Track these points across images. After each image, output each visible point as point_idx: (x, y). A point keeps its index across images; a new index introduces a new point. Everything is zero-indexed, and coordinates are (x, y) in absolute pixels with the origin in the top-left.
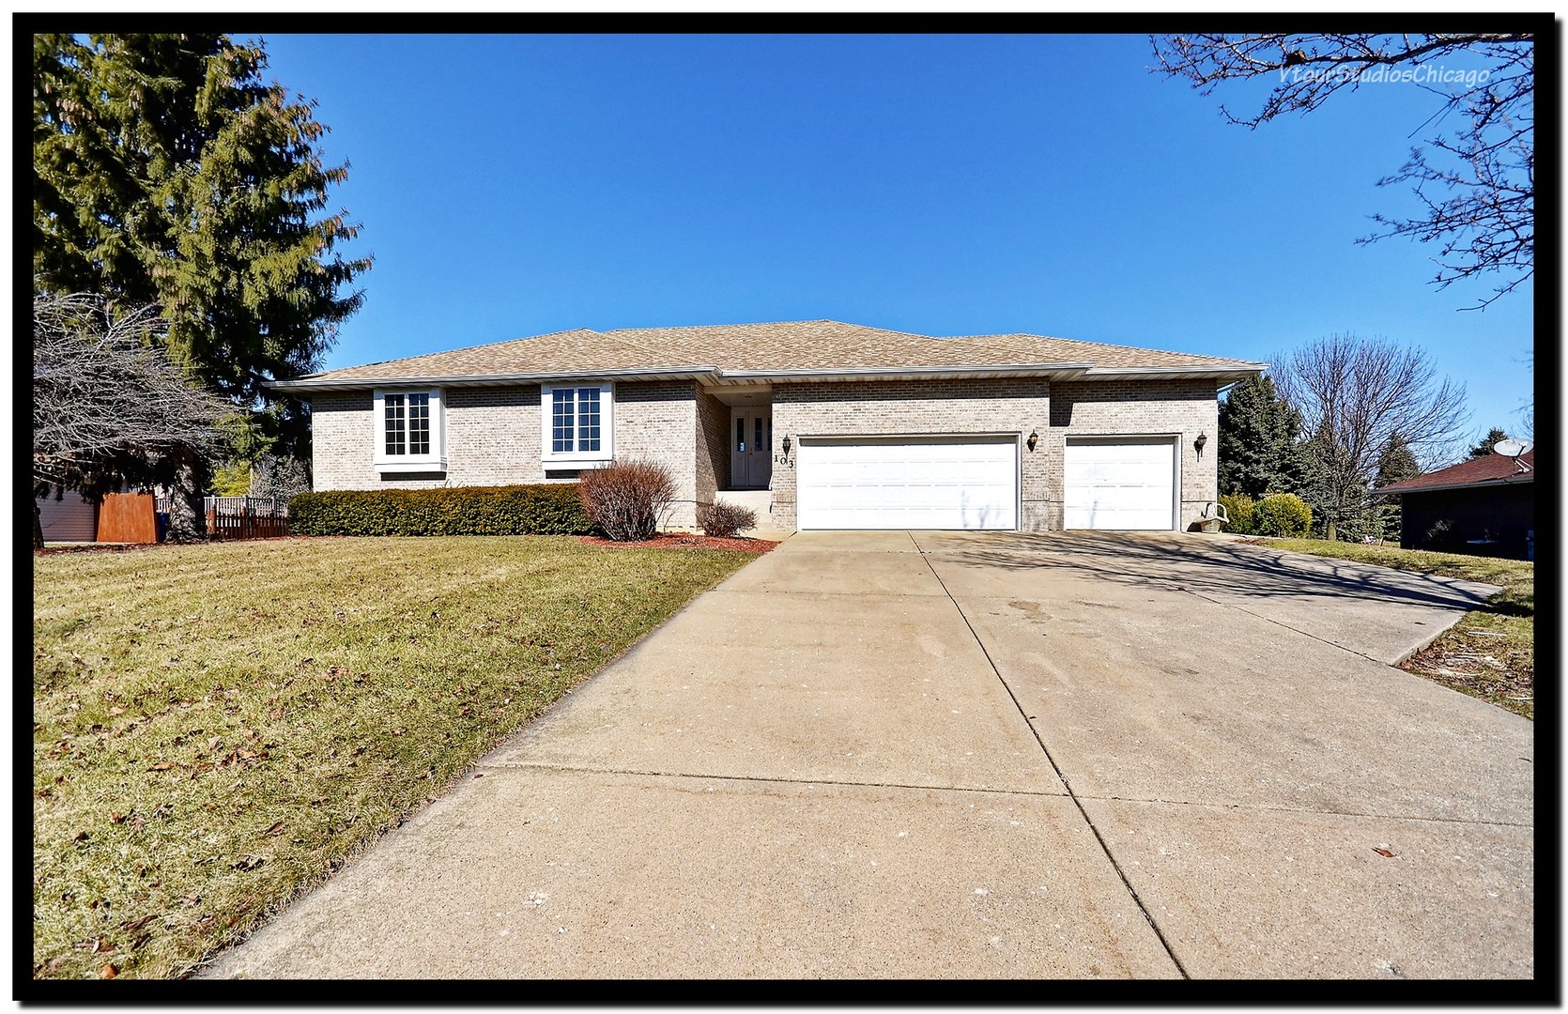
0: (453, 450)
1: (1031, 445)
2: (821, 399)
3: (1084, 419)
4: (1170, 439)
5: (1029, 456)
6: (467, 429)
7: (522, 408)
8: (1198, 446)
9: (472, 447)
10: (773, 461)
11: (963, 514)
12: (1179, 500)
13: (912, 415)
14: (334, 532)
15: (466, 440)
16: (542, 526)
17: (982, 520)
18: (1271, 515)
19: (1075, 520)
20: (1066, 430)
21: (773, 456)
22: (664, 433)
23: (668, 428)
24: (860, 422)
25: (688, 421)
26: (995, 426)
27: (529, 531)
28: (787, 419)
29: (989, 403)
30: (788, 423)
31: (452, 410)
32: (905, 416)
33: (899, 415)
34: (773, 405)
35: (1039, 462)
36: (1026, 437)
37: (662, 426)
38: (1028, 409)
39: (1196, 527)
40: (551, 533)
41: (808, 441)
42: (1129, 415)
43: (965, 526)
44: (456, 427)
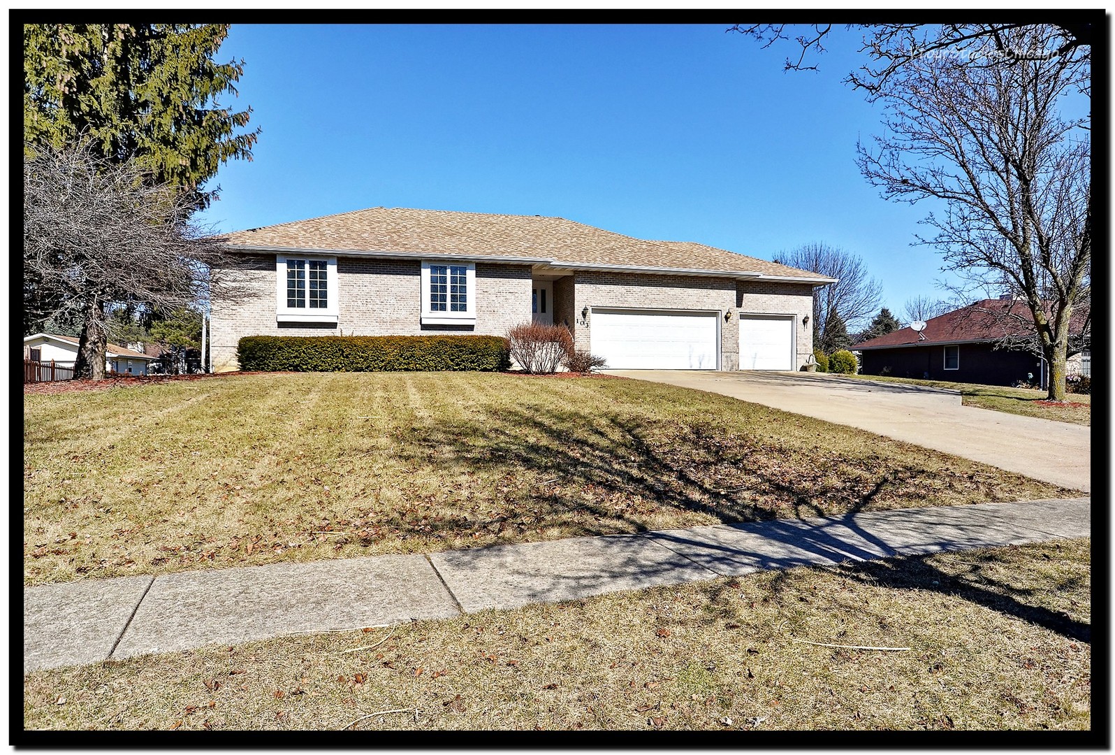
0: (344, 306)
1: (727, 318)
2: (606, 283)
3: (749, 303)
4: (790, 318)
5: (725, 325)
6: (355, 291)
7: (402, 277)
8: (805, 322)
9: (360, 304)
10: (576, 322)
11: (690, 359)
12: (795, 352)
13: (661, 296)
14: (284, 368)
15: (354, 299)
16: (457, 365)
17: (700, 364)
18: (840, 362)
19: (745, 365)
20: (740, 310)
21: (576, 320)
22: (510, 301)
23: (513, 297)
24: (630, 299)
25: (527, 293)
26: (707, 307)
27: (448, 368)
28: (584, 295)
29: (704, 291)
30: (585, 298)
31: (344, 274)
32: (657, 297)
33: (653, 296)
34: (576, 285)
35: (731, 329)
36: (724, 314)
37: (509, 296)
38: (725, 297)
39: (804, 369)
40: (464, 370)
41: (598, 310)
42: (771, 303)
43: (691, 367)
44: (346, 288)
